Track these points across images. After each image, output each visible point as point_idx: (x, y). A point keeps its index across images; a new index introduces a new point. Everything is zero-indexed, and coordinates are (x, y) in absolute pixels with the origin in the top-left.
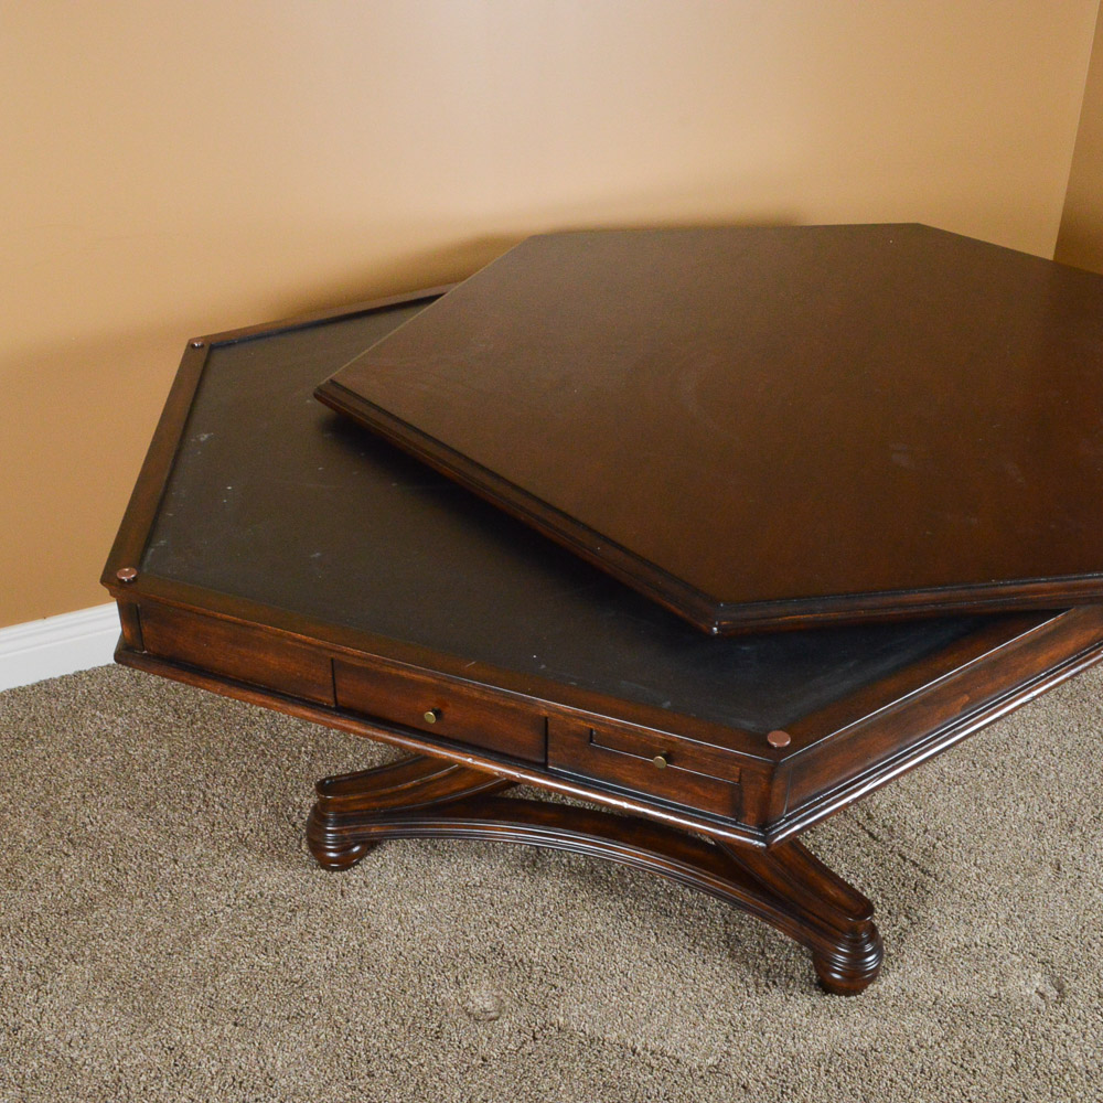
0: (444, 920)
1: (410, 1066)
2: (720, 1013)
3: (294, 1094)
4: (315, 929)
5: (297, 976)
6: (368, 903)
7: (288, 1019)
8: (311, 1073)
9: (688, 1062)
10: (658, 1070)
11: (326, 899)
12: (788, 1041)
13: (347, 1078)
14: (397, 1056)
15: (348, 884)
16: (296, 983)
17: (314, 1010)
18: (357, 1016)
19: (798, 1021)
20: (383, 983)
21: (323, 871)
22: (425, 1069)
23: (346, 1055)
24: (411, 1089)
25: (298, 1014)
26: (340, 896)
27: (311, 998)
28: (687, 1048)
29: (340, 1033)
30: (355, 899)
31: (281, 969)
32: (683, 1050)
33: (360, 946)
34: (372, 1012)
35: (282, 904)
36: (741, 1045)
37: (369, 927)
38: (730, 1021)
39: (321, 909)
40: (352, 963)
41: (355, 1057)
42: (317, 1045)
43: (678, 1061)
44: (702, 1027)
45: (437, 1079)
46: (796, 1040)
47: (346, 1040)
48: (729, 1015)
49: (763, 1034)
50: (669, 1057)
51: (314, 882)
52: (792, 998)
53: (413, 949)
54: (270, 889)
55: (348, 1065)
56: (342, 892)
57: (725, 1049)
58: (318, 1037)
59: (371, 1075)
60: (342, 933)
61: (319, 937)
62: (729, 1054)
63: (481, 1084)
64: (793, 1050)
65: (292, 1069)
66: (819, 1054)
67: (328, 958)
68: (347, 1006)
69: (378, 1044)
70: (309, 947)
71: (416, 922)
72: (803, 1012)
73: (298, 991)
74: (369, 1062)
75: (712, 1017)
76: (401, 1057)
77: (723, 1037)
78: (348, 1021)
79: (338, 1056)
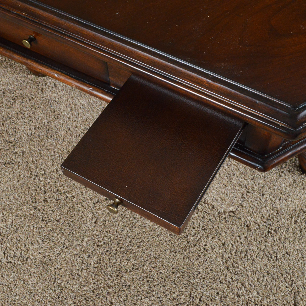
0: (95, 110)
1: (67, 197)
2: (241, 180)
3: (4, 209)
4: (25, 111)
5: (12, 139)
6: (55, 97)
7: (5, 163)
8: (14, 197)
9: (219, 208)
10: (201, 212)
11: (33, 94)
12: (277, 201)
13: (33, 202)
14: (60, 191)
15: (46, 84)
16: (11, 143)
17: (19, 160)
18: (42, 165)
19: (284, 190)
20: (58, 146)
21: (33, 76)
22: (74, 200)
23: (33, 188)
24: (65, 211)
25: (11, 162)
26: (40, 92)
27: (19, 153)
28: (219, 200)
29: (32, 175)
30: (48, 94)
31: (4, 134)
32: (217, 200)
33: (48, 123)
34: (50, 163)
35: (9, 95)
36: (250, 201)
37: (54, 112)
38: (246, 186)
39: (30, 99)
40: (42, 133)
41: (38, 190)
42: (18, 181)
43: (213, 207)
44: (229, 188)
45: (80, 206)
46: (281, 201)
47: (34, 179)
48: (246, 182)
49: (263, 195)
50: (208, 204)
51: (28, 83)
52: (283, 175)
53: (77, 127)
54: (3, 85)
55: (34, 194)
56: (42, 89)
57: (240, 202)
58: (20, 176)
59: (45, 201)
60: (39, 114)
61: (26, 116)
62: (242, 206)
63: (104, 211)
64: (279, 207)
65: (4, 194)
66: (293, 210)
67: (30, 129)
68: (37, 159)
69: (51, 183)
70: (21, 122)
71: (80, 111)
72: (288, 184)
73: (12, 148)
74: (45, 192)
75: (236, 182)
76: (63, 191)
77: (240, 195)
78: (37, 168)
79: (29, 188)
